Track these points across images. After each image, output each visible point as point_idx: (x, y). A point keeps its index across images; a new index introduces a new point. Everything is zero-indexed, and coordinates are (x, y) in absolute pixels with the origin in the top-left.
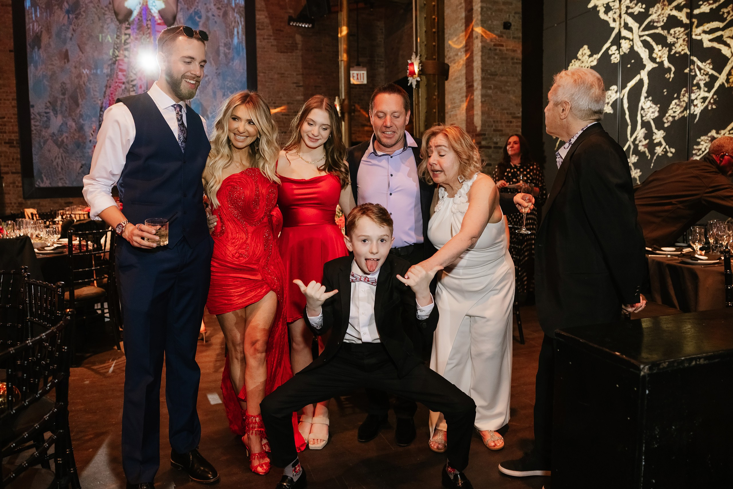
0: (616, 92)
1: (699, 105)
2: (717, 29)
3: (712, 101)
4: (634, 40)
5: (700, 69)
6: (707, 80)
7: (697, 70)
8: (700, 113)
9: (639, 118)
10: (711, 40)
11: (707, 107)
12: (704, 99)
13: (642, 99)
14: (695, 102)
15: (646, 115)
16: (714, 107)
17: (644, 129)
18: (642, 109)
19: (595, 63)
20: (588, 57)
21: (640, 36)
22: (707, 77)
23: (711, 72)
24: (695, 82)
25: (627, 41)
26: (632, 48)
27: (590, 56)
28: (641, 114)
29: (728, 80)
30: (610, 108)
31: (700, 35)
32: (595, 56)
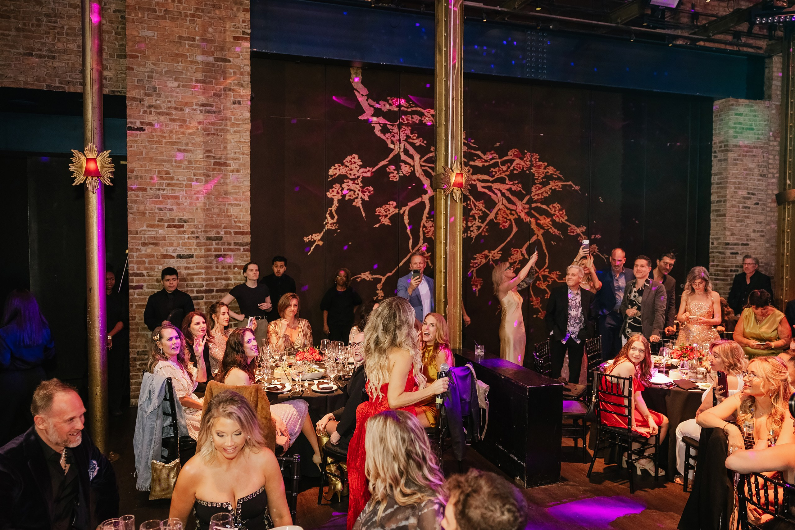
0: (395, 207)
1: (475, 231)
2: (488, 181)
3: (485, 230)
4: (415, 167)
5: (475, 206)
6: (481, 214)
7: (473, 206)
8: (476, 237)
9: (421, 234)
10: (483, 187)
11: (481, 233)
12: (479, 228)
13: (424, 218)
14: (471, 229)
15: (428, 232)
16: (486, 234)
17: (426, 244)
18: (424, 226)
19: (369, 174)
20: (358, 168)
21: (421, 166)
22: (480, 212)
23: (484, 209)
24: (471, 214)
25: (408, 166)
26: (413, 172)
27: (361, 167)
28: (423, 231)
29: (496, 218)
30: (388, 221)
31: (474, 181)
32: (368, 168)
